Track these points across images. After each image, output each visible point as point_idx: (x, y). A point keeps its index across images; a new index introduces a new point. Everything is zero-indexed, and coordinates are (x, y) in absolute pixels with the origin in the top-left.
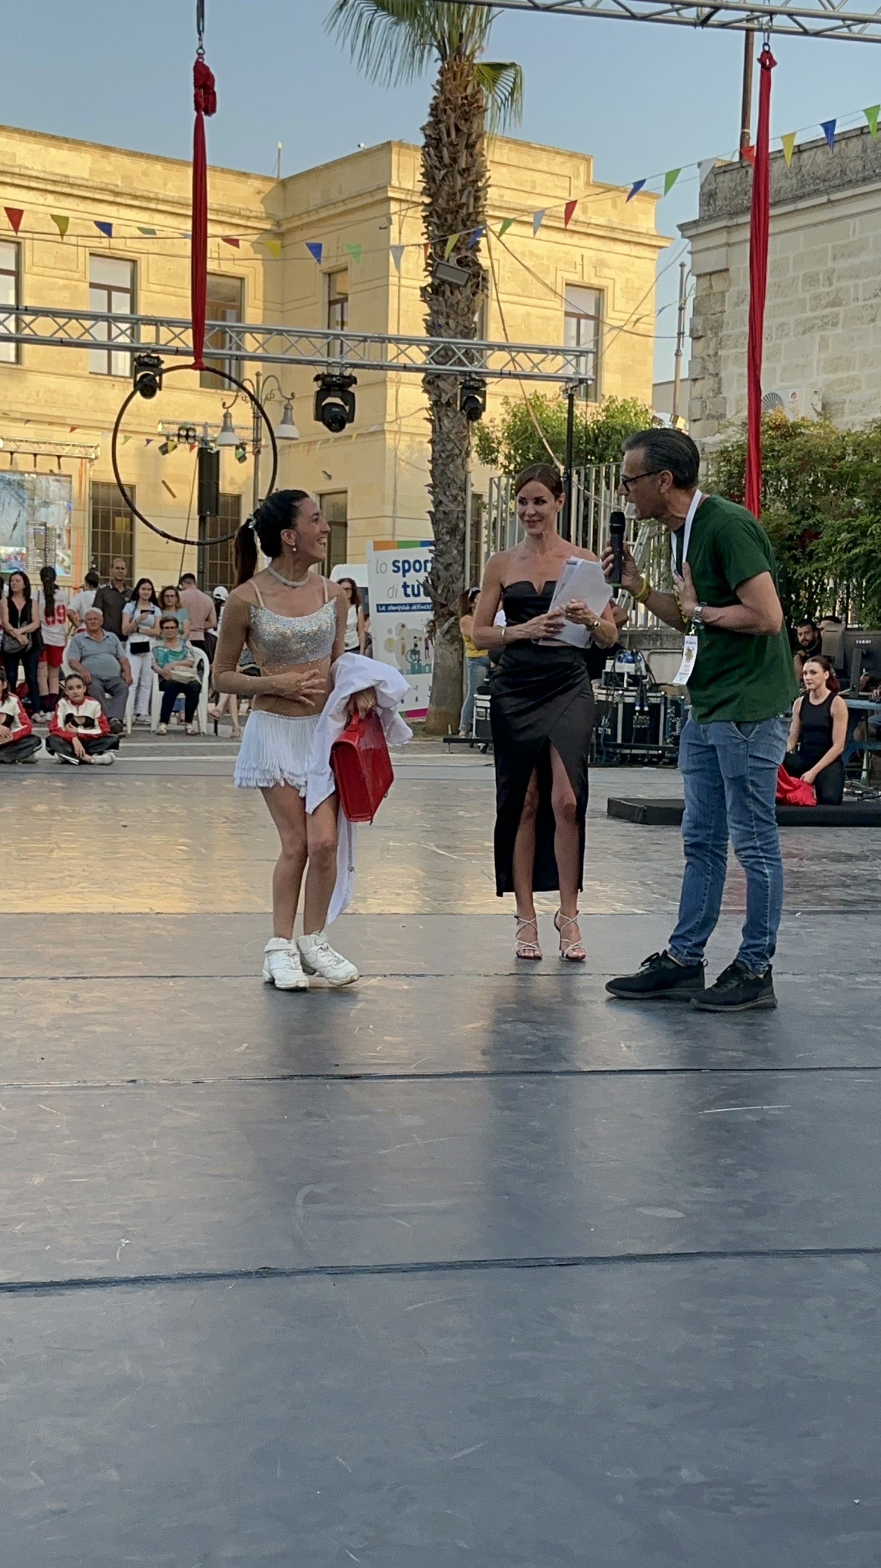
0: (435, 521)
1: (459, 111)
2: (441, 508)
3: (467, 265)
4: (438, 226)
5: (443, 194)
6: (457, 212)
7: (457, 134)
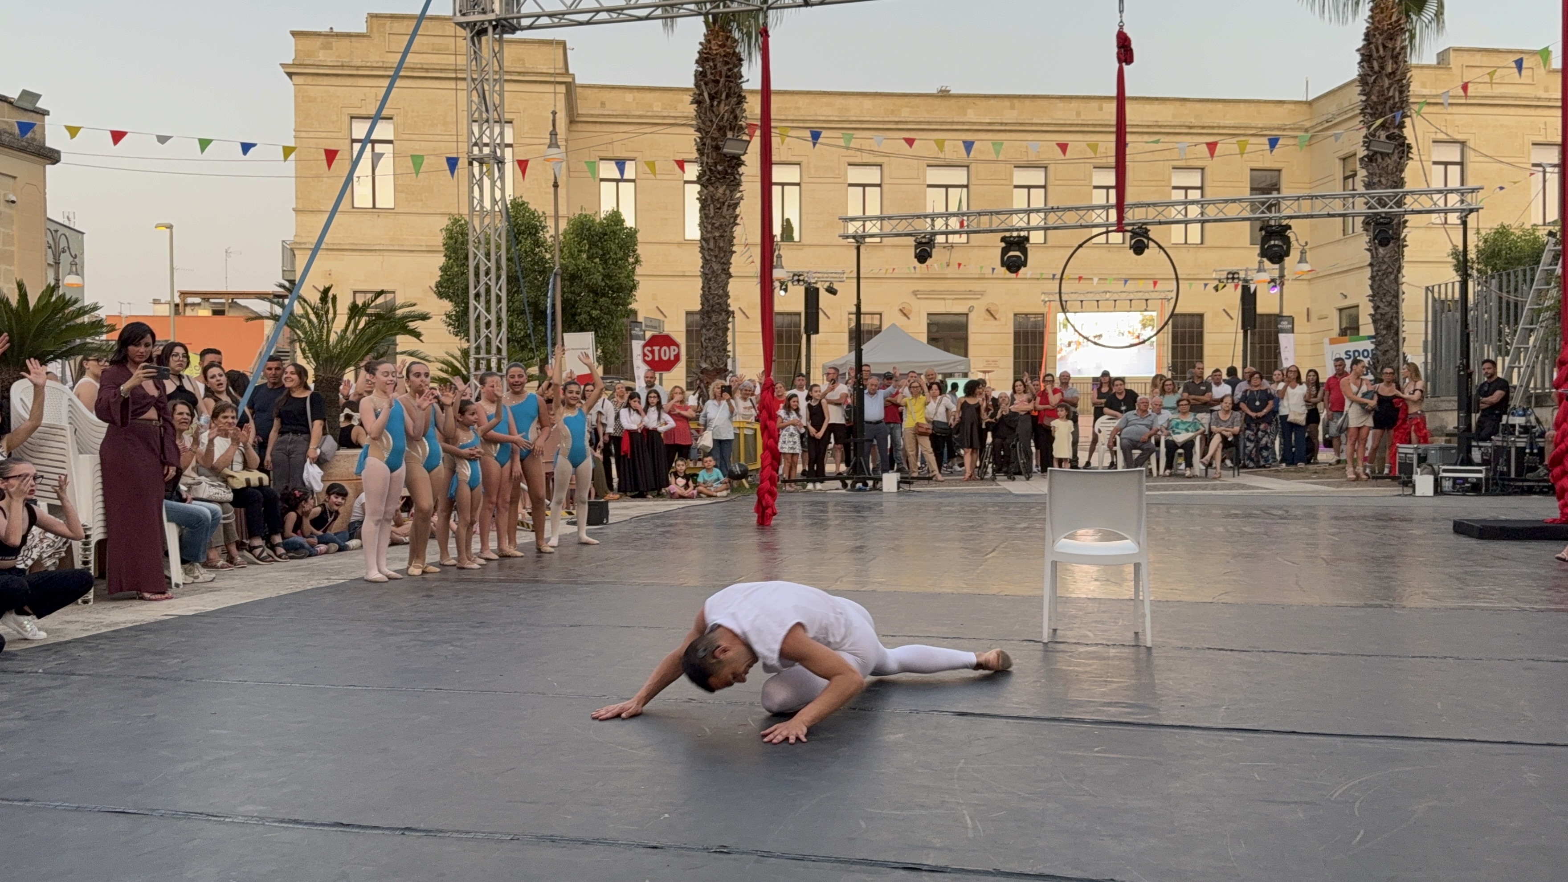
0: (1375, 322)
1: (1385, 35)
2: (1379, 311)
3: (1394, 138)
4: (1371, 115)
5: (1375, 91)
6: (1385, 103)
7: (1384, 50)
